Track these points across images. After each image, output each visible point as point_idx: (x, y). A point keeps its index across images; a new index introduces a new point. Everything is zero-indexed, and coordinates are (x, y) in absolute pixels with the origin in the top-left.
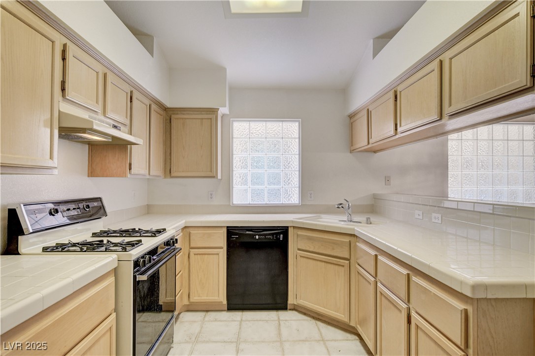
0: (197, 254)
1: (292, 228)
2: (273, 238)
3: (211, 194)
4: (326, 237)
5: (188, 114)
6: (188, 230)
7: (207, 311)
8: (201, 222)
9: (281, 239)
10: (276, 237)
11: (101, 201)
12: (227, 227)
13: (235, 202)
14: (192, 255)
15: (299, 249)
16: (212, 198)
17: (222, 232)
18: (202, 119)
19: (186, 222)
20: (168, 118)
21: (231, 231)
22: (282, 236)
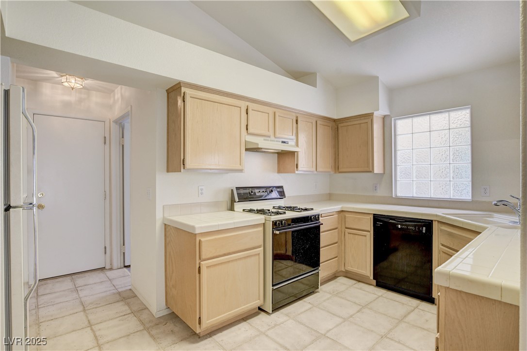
0: (350, 233)
1: (437, 222)
2: (415, 229)
3: (376, 187)
4: (464, 235)
5: (350, 121)
6: (344, 213)
7: (359, 281)
8: (357, 209)
9: (424, 232)
10: (419, 229)
11: (283, 188)
12: (374, 214)
13: (399, 194)
14: (347, 234)
15: (443, 245)
16: (376, 190)
17: (369, 218)
18: (361, 124)
19: (342, 207)
20: (336, 127)
21: (377, 218)
22: (424, 228)
